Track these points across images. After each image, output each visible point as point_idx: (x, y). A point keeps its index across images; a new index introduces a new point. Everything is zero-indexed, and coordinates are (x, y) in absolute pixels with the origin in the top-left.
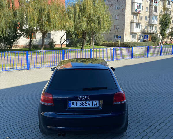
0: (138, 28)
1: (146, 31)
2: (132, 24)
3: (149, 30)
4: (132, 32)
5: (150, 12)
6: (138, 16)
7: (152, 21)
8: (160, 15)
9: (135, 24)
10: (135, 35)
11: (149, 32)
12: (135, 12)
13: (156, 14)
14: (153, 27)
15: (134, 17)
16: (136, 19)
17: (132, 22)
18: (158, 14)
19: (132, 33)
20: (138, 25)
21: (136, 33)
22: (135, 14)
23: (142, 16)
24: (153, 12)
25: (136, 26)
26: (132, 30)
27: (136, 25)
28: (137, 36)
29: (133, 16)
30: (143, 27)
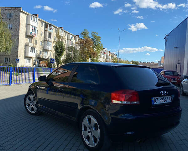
0: (33, 52)
1: (41, 57)
2: (27, 47)
4: (27, 56)
5: (44, 37)
6: (33, 40)
7: (47, 46)
8: (54, 42)
9: (30, 48)
10: (30, 60)
11: (44, 57)
12: (30, 34)
13: (50, 40)
14: (48, 53)
15: (29, 40)
16: (31, 42)
18: (52, 40)
20: (33, 49)
21: (31, 58)
22: (30, 37)
23: (37, 40)
24: (48, 38)
25: (31, 50)
26: (27, 54)
29: (27, 39)
30: (38, 52)
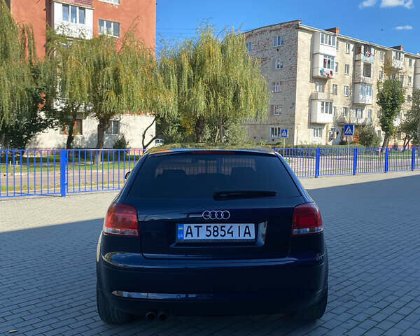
0: (326, 112)
1: (347, 120)
2: (314, 102)
3: (352, 118)
4: (313, 121)
5: (354, 76)
6: (326, 86)
7: (361, 96)
8: (378, 83)
9: (319, 104)
10: (321, 129)
11: (354, 121)
12: (319, 74)
13: (368, 80)
14: (364, 111)
15: (318, 87)
16: (323, 92)
17: (312, 100)
18: (373, 80)
19: (313, 125)
20: (328, 106)
21: (322, 125)
22: (320, 80)
23: (336, 85)
24: (362, 75)
25: (323, 108)
26: (313, 116)
27: (323, 105)
28: (324, 131)
29: (314, 84)
30: (340, 111)
